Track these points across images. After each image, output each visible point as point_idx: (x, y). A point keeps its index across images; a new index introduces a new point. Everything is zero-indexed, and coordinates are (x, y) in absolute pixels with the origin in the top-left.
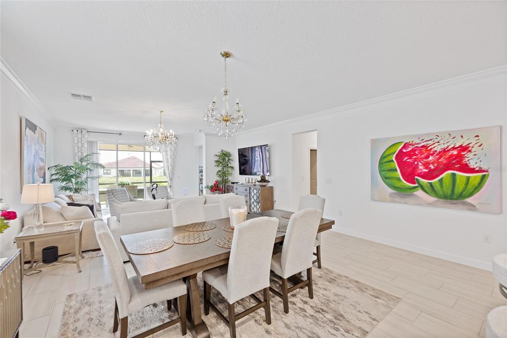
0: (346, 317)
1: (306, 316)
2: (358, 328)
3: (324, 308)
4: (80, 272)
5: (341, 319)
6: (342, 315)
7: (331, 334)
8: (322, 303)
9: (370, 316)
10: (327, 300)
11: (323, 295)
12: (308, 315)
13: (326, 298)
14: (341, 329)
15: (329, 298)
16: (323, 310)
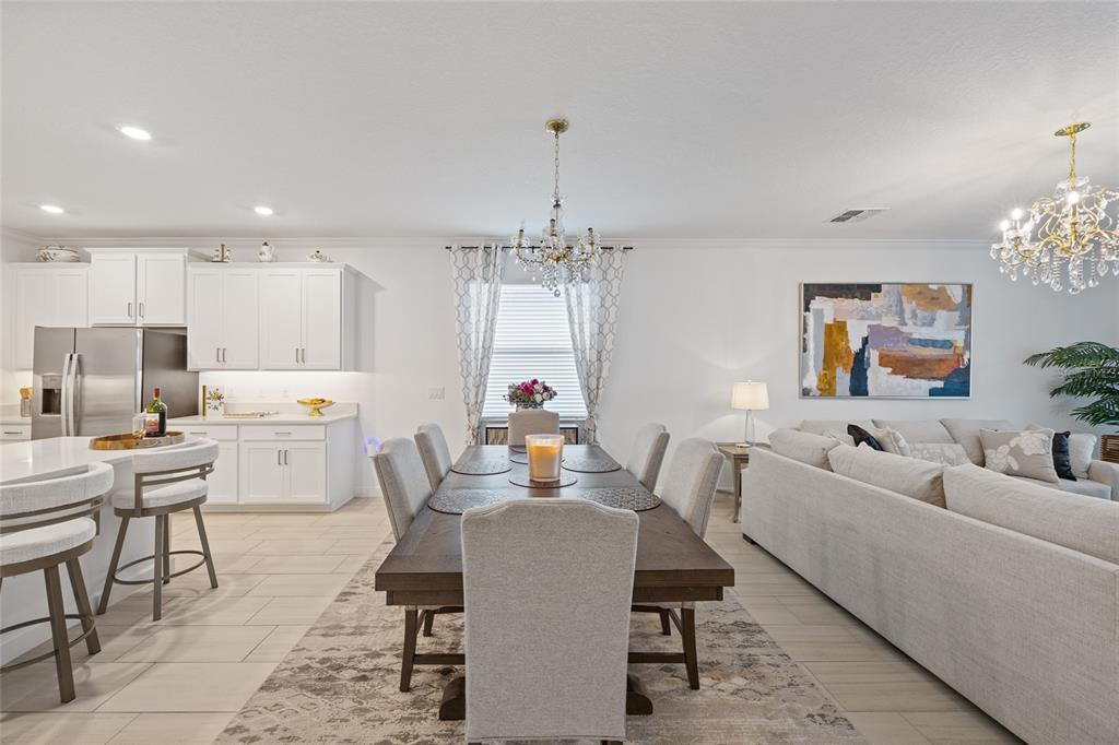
0: (309, 694)
1: (390, 649)
2: (280, 686)
3: (361, 686)
4: (735, 522)
5: (320, 685)
6: (318, 692)
7: (332, 649)
8: (372, 696)
9: (245, 735)
10: (367, 710)
11: (382, 721)
12: (389, 653)
13: (369, 715)
14: (319, 665)
15: (362, 719)
16: (364, 678)
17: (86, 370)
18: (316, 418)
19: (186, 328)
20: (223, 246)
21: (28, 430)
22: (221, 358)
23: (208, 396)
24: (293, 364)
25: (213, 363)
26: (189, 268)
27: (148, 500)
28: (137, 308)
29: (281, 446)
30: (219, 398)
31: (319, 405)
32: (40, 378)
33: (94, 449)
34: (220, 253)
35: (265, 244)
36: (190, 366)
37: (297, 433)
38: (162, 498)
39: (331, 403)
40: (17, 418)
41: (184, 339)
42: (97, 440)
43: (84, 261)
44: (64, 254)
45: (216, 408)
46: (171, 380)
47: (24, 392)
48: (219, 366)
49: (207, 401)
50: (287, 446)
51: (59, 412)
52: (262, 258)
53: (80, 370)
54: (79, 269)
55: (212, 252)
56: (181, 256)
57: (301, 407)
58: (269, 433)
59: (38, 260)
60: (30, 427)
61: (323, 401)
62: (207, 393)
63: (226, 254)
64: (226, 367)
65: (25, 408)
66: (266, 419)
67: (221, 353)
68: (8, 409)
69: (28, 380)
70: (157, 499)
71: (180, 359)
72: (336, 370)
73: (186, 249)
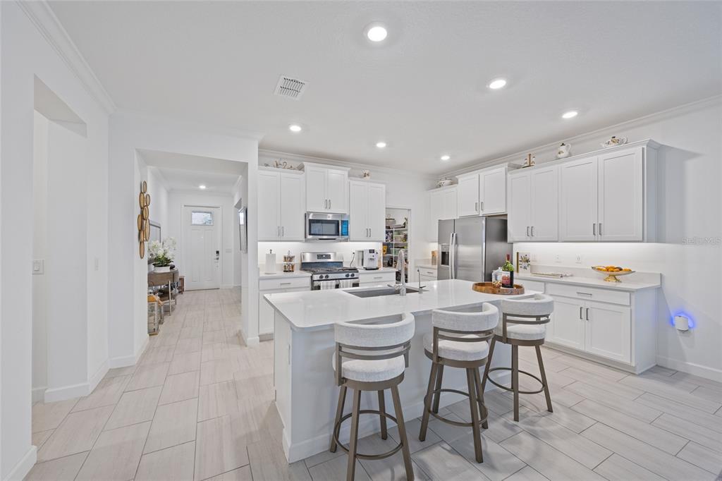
17: (459, 242)
18: (612, 283)
19: (506, 215)
20: (530, 155)
21: (435, 273)
22: (530, 234)
23: (520, 259)
24: (591, 236)
25: (524, 237)
26: (509, 175)
27: (510, 332)
28: (479, 205)
29: (582, 304)
30: (527, 261)
31: (614, 272)
32: (440, 247)
33: (475, 290)
34: (528, 161)
35: (563, 144)
36: (509, 239)
37: (599, 295)
38: (519, 334)
39: (630, 271)
40: (430, 265)
41: (505, 222)
42: (476, 284)
43: (455, 183)
44: (447, 182)
45: (525, 268)
46: (499, 248)
47: (433, 252)
48: (529, 239)
49: (520, 263)
50: (588, 305)
51: (448, 264)
52: (562, 155)
53: (457, 243)
54: (453, 189)
55: (522, 162)
56: (504, 168)
57: (594, 272)
58: (573, 292)
59: (437, 187)
60: (436, 271)
61: (621, 270)
62: (520, 257)
63: (533, 160)
64: (533, 239)
65: (434, 261)
66: (564, 280)
67: (530, 230)
68: (426, 261)
69: (435, 247)
70: (516, 333)
71: (503, 236)
72: (638, 242)
73: (507, 164)
